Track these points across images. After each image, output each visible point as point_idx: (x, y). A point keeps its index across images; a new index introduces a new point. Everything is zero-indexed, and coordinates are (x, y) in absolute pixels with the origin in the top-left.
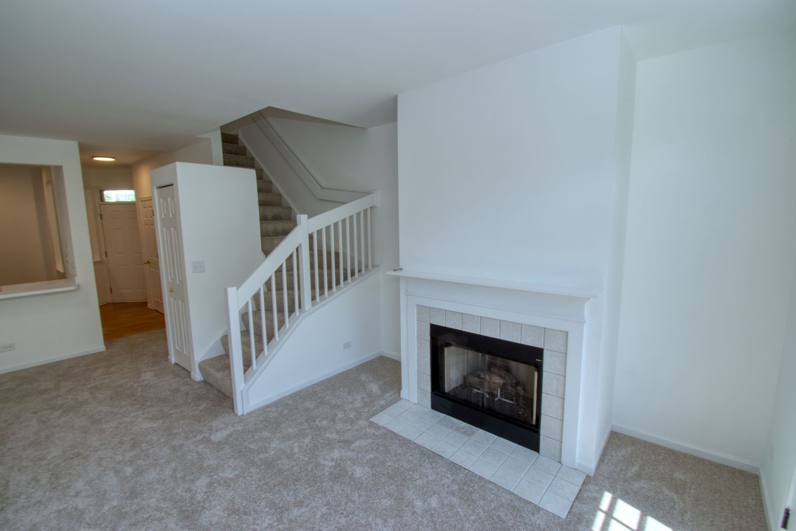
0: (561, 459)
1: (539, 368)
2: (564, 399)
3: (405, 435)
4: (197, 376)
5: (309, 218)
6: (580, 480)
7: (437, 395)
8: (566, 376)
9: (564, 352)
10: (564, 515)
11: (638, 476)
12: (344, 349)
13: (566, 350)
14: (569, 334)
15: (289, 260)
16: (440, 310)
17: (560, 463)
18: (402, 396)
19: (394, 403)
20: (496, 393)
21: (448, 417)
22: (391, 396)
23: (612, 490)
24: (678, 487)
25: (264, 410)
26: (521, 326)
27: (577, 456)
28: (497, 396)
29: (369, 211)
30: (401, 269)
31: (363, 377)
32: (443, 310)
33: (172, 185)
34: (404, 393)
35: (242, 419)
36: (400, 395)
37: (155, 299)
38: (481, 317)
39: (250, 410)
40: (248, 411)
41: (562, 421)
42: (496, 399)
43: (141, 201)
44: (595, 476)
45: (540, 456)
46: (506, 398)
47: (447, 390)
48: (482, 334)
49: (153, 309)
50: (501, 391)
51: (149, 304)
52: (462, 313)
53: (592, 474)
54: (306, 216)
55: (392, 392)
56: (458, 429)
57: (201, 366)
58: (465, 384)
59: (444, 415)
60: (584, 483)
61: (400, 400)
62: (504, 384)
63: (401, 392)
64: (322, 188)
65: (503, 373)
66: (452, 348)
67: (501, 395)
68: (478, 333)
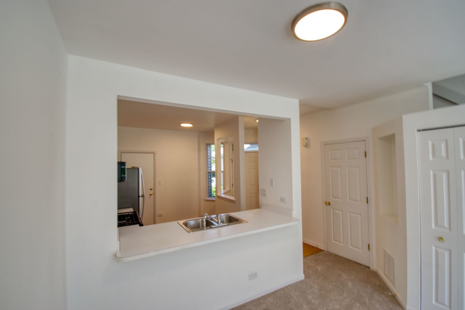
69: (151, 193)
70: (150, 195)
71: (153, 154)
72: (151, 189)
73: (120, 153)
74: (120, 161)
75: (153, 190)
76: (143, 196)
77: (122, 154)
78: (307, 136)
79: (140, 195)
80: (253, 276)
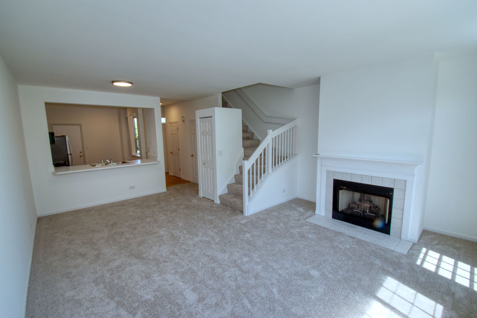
0: (401, 237)
1: (391, 198)
2: (403, 210)
3: (324, 226)
4: (218, 201)
5: (273, 131)
6: (411, 244)
7: (336, 212)
8: (405, 200)
9: (404, 189)
10: (406, 253)
11: (438, 244)
12: (283, 192)
13: (405, 188)
14: (407, 181)
15: (265, 150)
16: (339, 172)
17: (401, 238)
18: (316, 213)
19: (313, 216)
20: (366, 211)
21: (341, 221)
22: (310, 213)
23: (426, 247)
24: (458, 249)
25: (255, 215)
26: (383, 179)
27: (409, 235)
28: (366, 212)
29: (294, 128)
30: (319, 154)
31: (293, 205)
32: (341, 172)
33: (212, 117)
34: (317, 212)
35: (248, 217)
36: (315, 213)
37: (174, 170)
38: (361, 175)
39: (251, 214)
40: (250, 215)
41: (402, 220)
42: (366, 214)
43: (170, 123)
44: (417, 244)
45: (390, 236)
46: (370, 213)
47: (340, 210)
48: (362, 183)
49: (173, 175)
50: (369, 210)
51: (169, 173)
52: (351, 174)
53: (416, 242)
54: (272, 130)
55: (310, 212)
56: (348, 225)
57: (220, 197)
58: (349, 207)
59: (339, 221)
60: (413, 245)
61: (314, 215)
62: (370, 207)
63: (316, 211)
64: (267, 117)
65: (369, 202)
66: (343, 191)
67: (369, 212)
68: (360, 182)
69: (81, 155)
70: (81, 156)
71: (79, 126)
72: (80, 152)
73: (50, 125)
74: (51, 132)
75: (82, 153)
76: (71, 154)
77: (53, 126)
78: (183, 116)
79: (69, 153)
80: (132, 188)
